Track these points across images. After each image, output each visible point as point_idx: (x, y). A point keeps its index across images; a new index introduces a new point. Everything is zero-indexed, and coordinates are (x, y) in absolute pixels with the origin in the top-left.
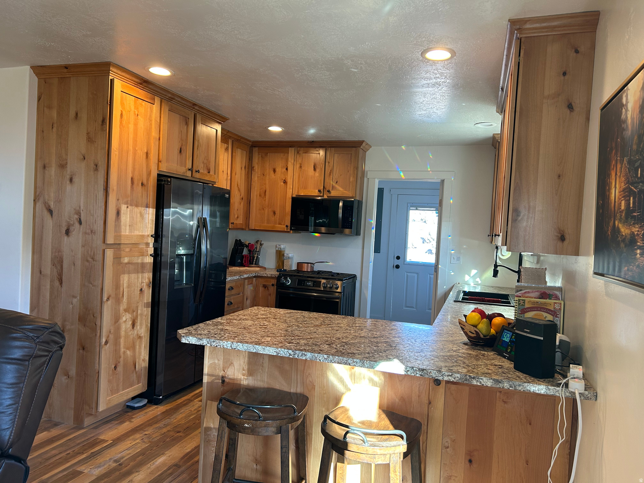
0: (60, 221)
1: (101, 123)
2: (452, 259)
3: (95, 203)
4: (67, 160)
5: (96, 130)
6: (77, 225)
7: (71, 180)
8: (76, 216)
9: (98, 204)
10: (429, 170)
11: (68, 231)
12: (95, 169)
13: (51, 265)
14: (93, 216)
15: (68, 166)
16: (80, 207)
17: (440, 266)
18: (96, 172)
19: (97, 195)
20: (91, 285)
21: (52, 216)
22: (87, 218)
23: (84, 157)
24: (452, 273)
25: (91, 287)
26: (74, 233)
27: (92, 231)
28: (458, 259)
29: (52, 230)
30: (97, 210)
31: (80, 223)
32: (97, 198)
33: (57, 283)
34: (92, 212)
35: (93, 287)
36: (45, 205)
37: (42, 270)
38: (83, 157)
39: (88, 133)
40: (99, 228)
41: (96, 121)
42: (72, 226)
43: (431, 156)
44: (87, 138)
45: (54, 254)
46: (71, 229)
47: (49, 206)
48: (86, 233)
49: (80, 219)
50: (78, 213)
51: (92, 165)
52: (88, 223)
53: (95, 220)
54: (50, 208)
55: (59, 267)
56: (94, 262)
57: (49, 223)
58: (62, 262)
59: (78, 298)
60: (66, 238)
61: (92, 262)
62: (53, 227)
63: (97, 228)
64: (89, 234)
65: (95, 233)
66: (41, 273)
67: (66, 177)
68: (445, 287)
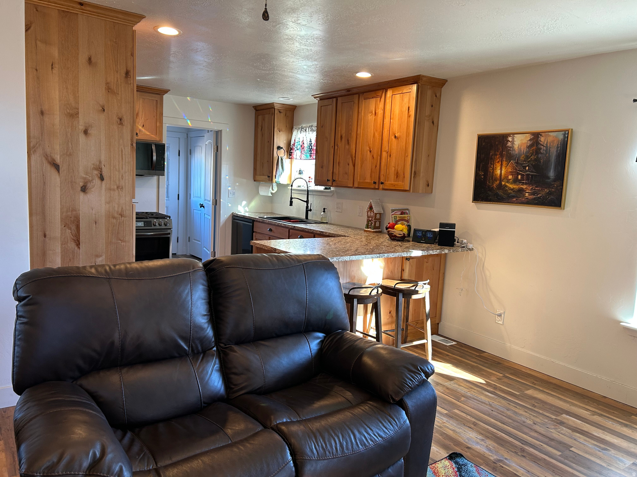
0: (71, 176)
1: (124, 75)
2: (230, 194)
3: (121, 158)
4: (78, 109)
5: (117, 81)
6: (97, 181)
7: (86, 132)
8: (96, 172)
9: (125, 159)
10: (210, 121)
11: (85, 188)
12: (119, 122)
13: (61, 225)
14: (119, 171)
15: (80, 115)
16: (100, 162)
17: (221, 200)
18: (120, 126)
19: (123, 150)
20: (120, 241)
21: (59, 171)
22: (111, 174)
23: (103, 108)
24: (230, 205)
25: (121, 243)
26: (93, 190)
27: (118, 187)
28: (234, 194)
29: (61, 187)
30: (124, 166)
31: (102, 178)
32: (123, 153)
33: (72, 245)
34: (117, 167)
35: (123, 243)
36: (47, 159)
37: (47, 233)
38: (101, 108)
39: (107, 83)
40: (127, 184)
41: (117, 72)
42: (90, 182)
43: (211, 109)
44: (105, 88)
45: (65, 214)
46: (89, 185)
47: (54, 160)
48: (110, 189)
49: (101, 175)
50: (100, 169)
51: (115, 119)
52: (112, 179)
53: (122, 176)
54: (54, 162)
55: (74, 227)
56: (123, 218)
57: (55, 179)
58: (78, 221)
59: (104, 257)
60: (82, 194)
61: (121, 218)
62: (61, 184)
63: (125, 184)
64: (114, 190)
65: (122, 188)
66: (45, 236)
67: (77, 128)
68: (225, 216)
